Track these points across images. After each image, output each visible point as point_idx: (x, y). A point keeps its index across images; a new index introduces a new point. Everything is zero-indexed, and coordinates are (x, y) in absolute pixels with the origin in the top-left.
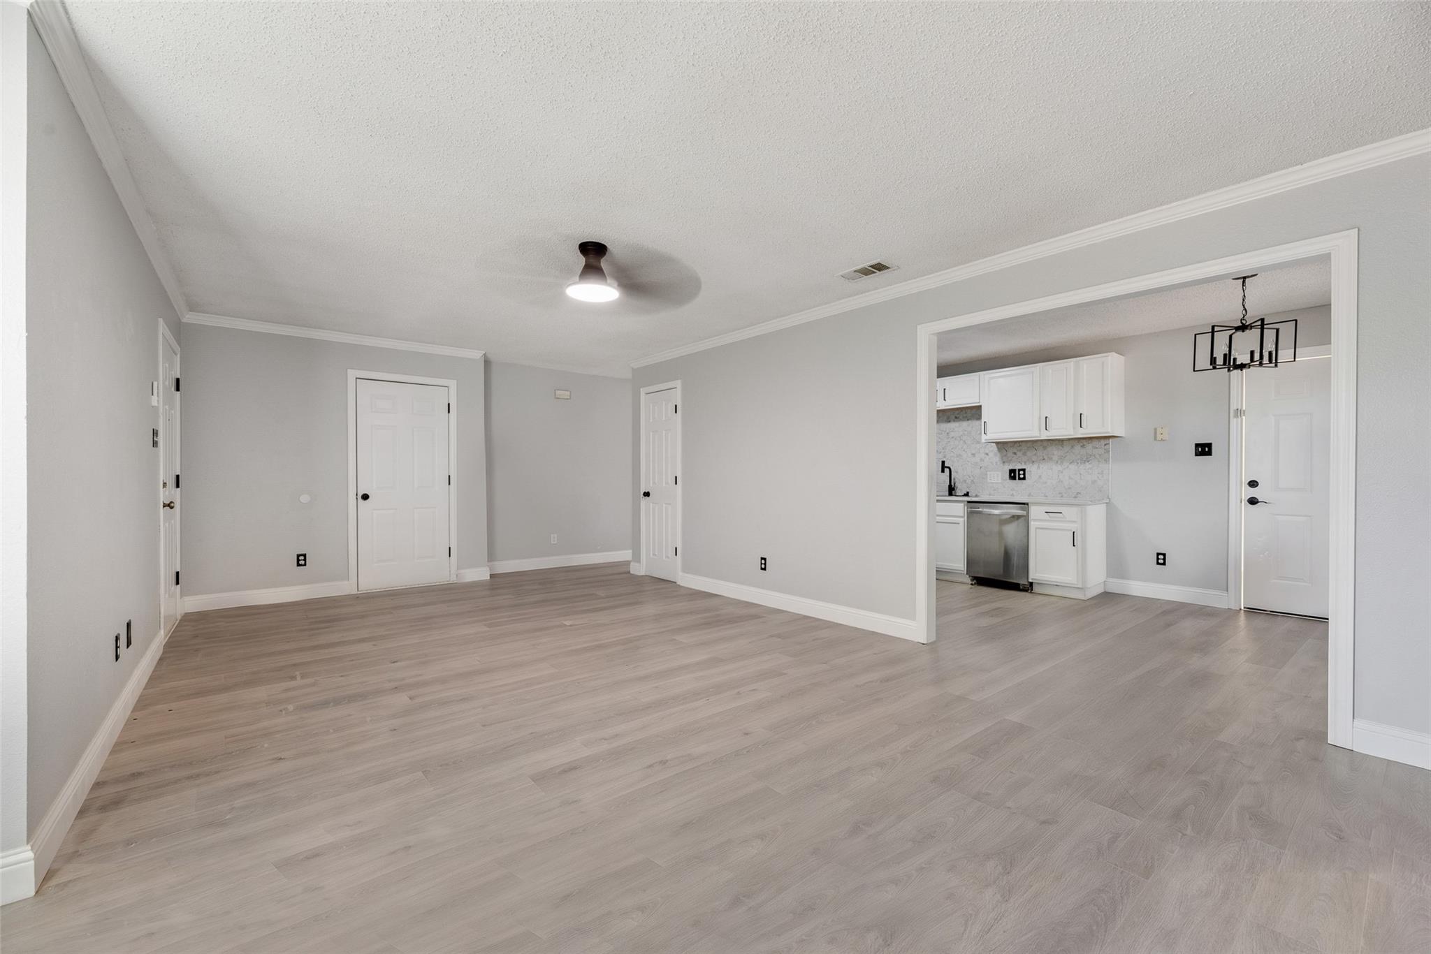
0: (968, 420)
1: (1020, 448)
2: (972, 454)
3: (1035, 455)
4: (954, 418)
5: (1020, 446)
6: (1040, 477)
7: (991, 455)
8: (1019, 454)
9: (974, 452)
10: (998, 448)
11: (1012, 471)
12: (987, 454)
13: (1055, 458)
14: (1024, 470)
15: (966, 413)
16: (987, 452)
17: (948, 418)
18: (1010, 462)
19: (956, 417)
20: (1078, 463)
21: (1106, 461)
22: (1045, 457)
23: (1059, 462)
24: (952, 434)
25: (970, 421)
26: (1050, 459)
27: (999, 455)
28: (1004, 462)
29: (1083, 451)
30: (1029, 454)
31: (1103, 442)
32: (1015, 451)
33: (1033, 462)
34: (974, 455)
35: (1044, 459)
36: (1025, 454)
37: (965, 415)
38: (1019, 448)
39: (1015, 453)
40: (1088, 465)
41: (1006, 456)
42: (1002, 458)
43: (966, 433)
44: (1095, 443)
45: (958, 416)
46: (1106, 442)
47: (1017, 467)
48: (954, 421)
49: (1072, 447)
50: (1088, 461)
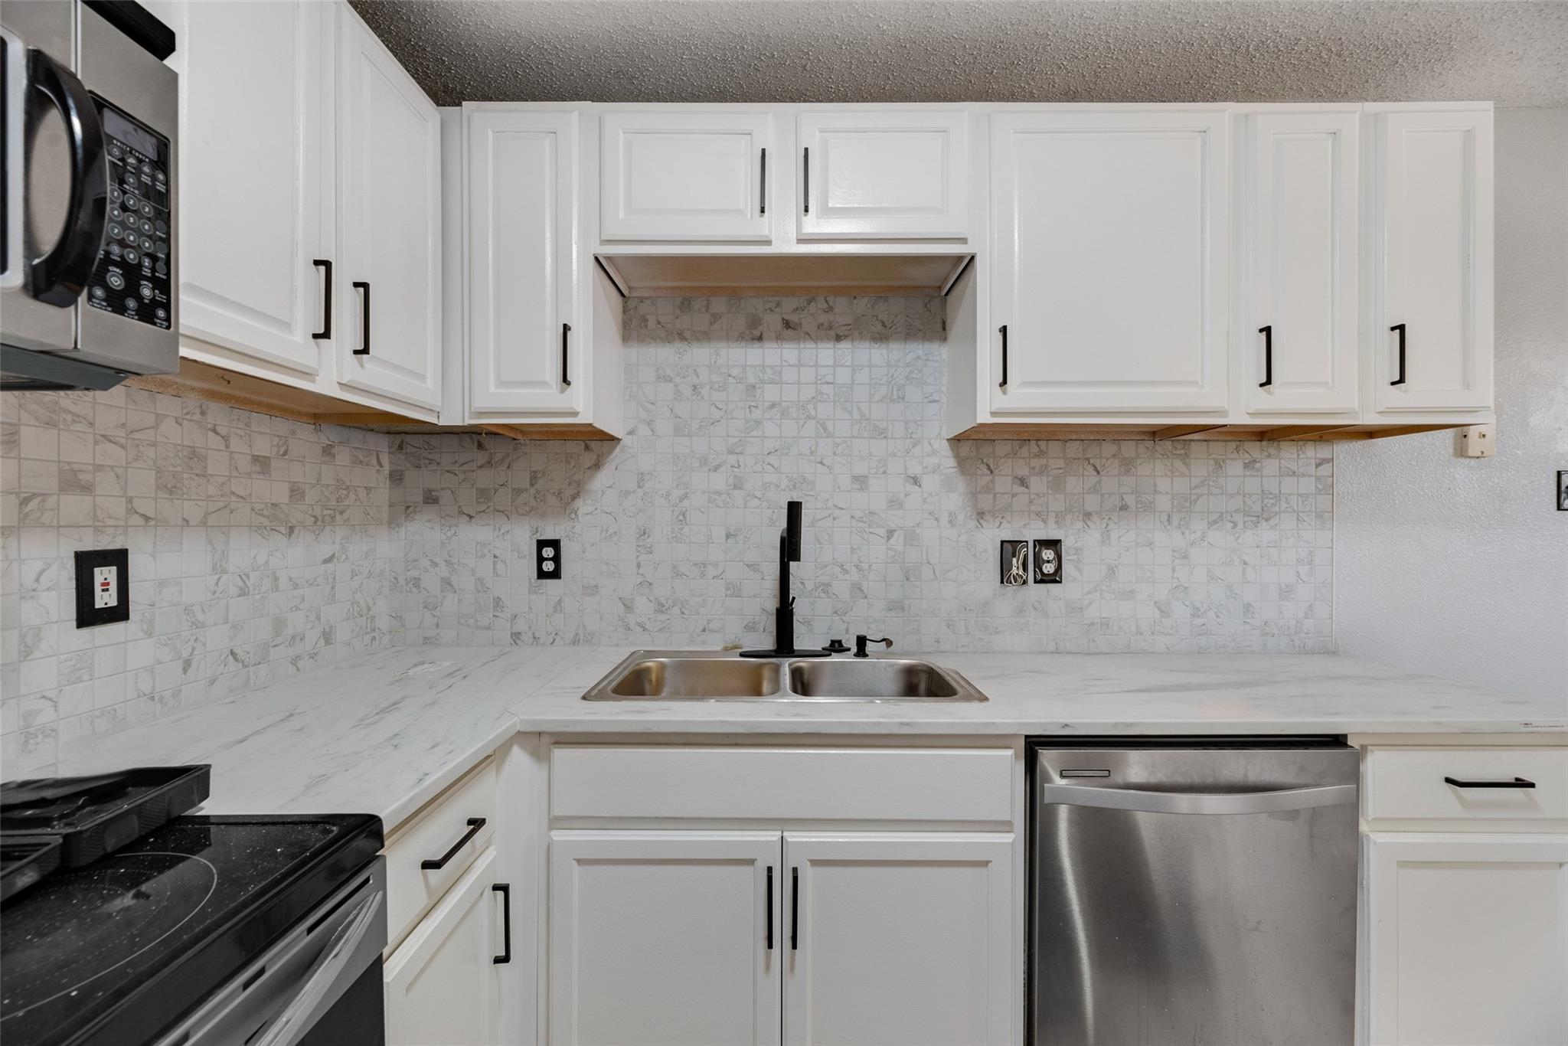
0: (838, 338)
1: (1043, 461)
2: (856, 479)
3: (1094, 490)
4: (778, 324)
5: (1041, 454)
6: (1112, 570)
7: (930, 483)
8: (1038, 484)
9: (860, 469)
10: (957, 456)
11: (1009, 548)
12: (916, 481)
13: (1163, 503)
14: (1054, 544)
15: (830, 309)
16: (915, 470)
17: (754, 322)
18: (1001, 513)
19: (787, 324)
20: (1235, 524)
21: (1325, 518)
22: (1130, 500)
23: (1175, 521)
24: (770, 393)
25: (845, 345)
26: (1149, 508)
27: (961, 484)
28: (981, 514)
29: (1252, 484)
30: (1072, 484)
31: (1312, 452)
32: (1023, 472)
33: (1088, 515)
34: (861, 481)
35: (1124, 508)
36: (1057, 485)
37: (824, 318)
38: (1036, 462)
39: (1022, 482)
40: (1267, 534)
41: (988, 489)
42: (974, 495)
43: (828, 389)
44: (1289, 454)
45: (794, 318)
46: (1323, 451)
47: (1033, 532)
48: (779, 338)
49: (1219, 465)
50: (1267, 520)
